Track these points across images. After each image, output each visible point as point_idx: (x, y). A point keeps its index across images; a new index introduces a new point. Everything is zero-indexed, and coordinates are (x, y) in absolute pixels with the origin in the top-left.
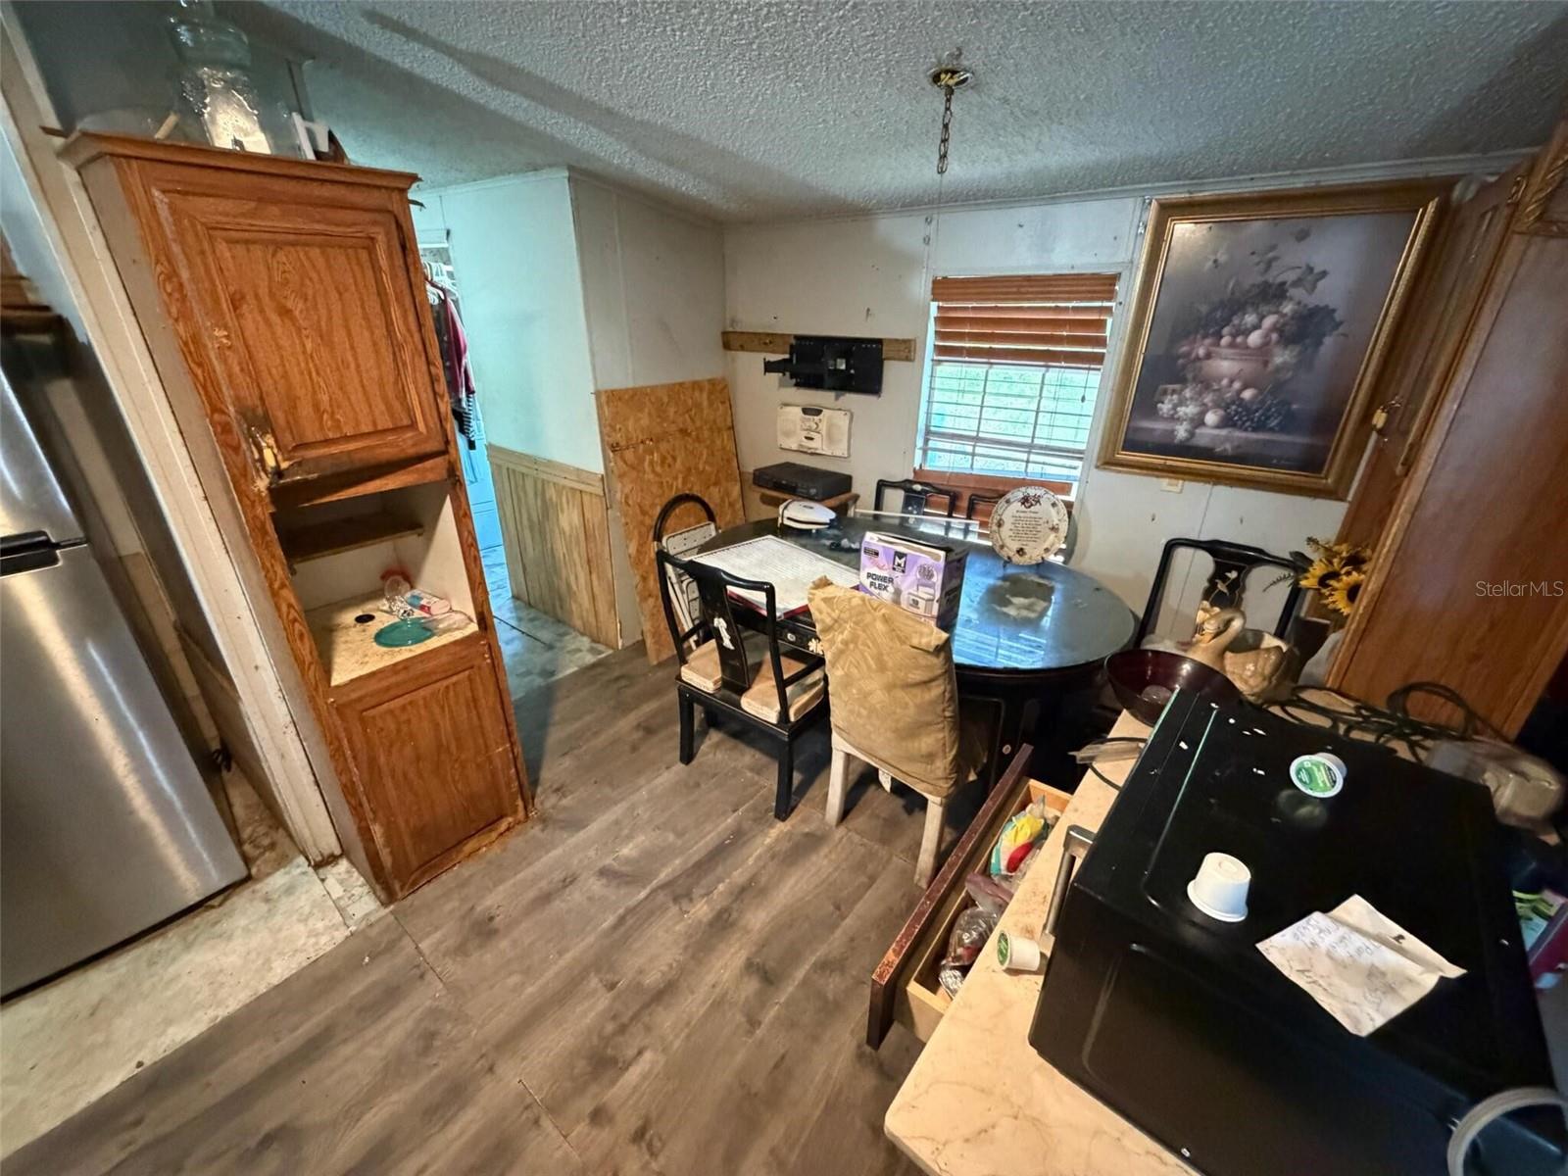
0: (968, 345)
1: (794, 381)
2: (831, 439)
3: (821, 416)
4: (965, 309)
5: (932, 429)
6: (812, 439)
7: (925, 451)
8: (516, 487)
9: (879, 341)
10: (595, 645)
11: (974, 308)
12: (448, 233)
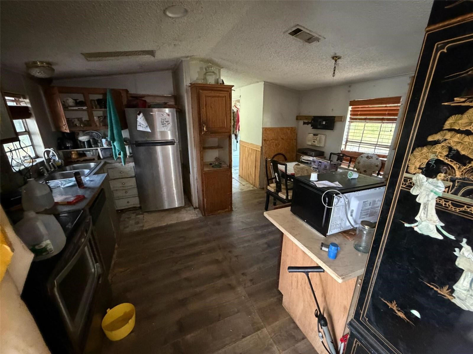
0: (359, 117)
1: (312, 127)
2: (320, 142)
3: (318, 136)
4: (359, 108)
5: (349, 140)
6: (315, 142)
7: (346, 145)
8: (244, 149)
9: (334, 117)
10: (254, 187)
11: (361, 107)
12: (240, 96)
